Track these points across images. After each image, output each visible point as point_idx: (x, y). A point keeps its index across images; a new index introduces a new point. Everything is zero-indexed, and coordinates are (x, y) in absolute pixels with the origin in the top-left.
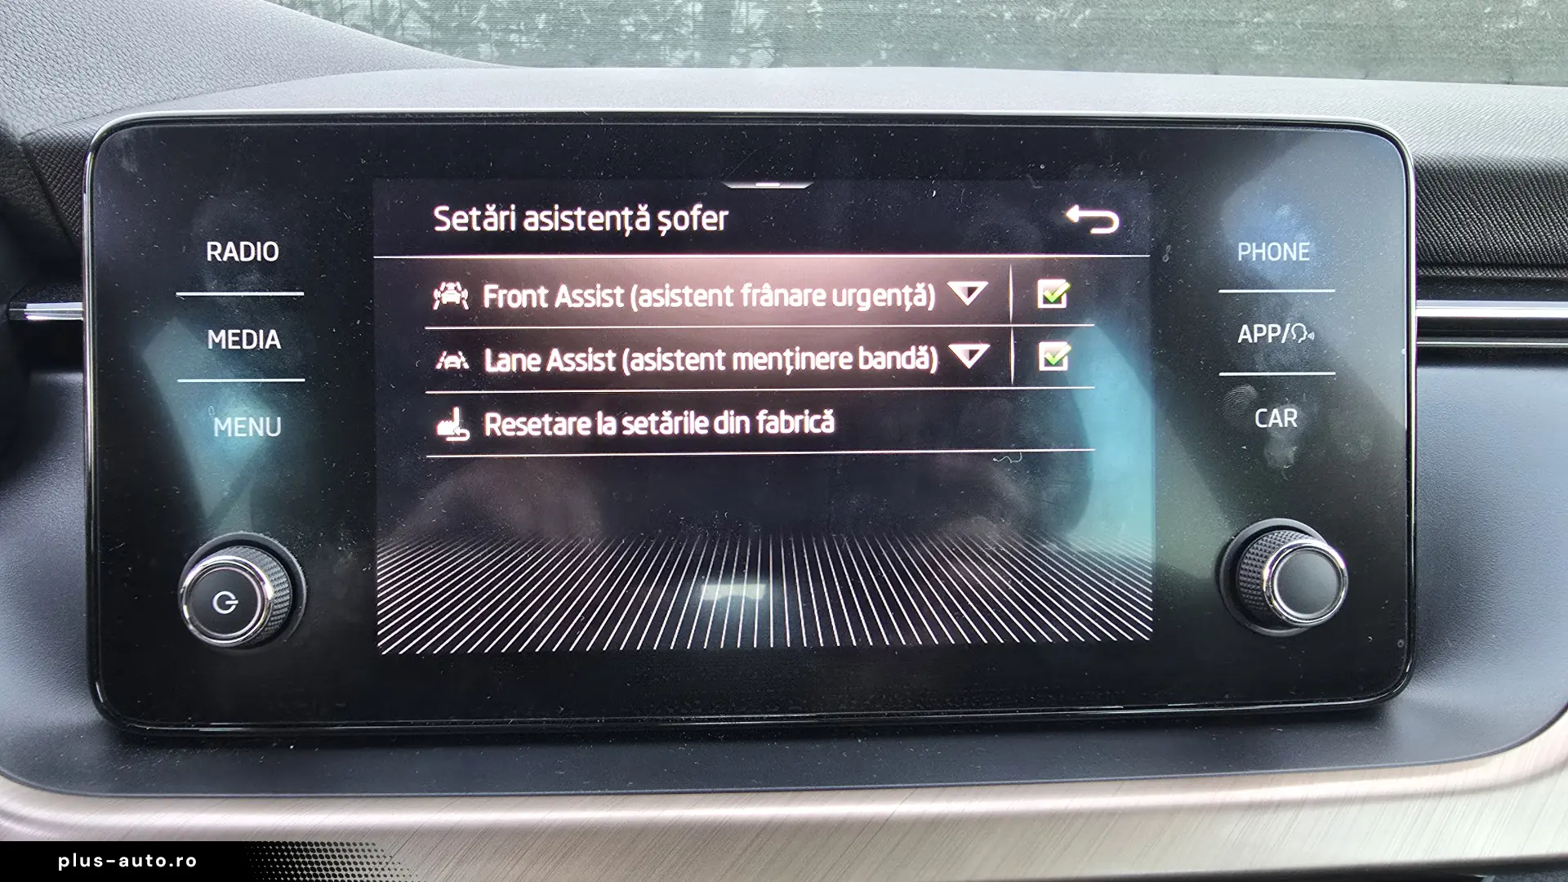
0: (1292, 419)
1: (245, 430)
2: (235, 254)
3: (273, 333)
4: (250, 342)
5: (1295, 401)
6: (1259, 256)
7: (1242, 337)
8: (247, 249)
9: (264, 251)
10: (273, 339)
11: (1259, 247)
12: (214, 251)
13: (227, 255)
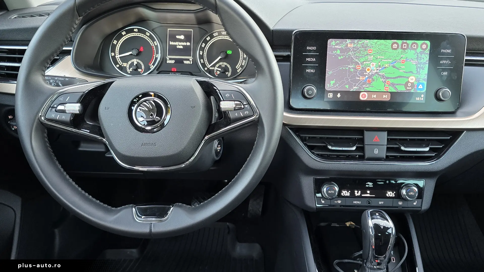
0: (446, 74)
1: (310, 71)
2: (310, 49)
3: (314, 59)
4: (311, 60)
5: (447, 71)
6: (444, 51)
7: (441, 62)
8: (312, 48)
9: (314, 48)
10: (314, 60)
11: (444, 50)
12: (308, 48)
13: (309, 49)
